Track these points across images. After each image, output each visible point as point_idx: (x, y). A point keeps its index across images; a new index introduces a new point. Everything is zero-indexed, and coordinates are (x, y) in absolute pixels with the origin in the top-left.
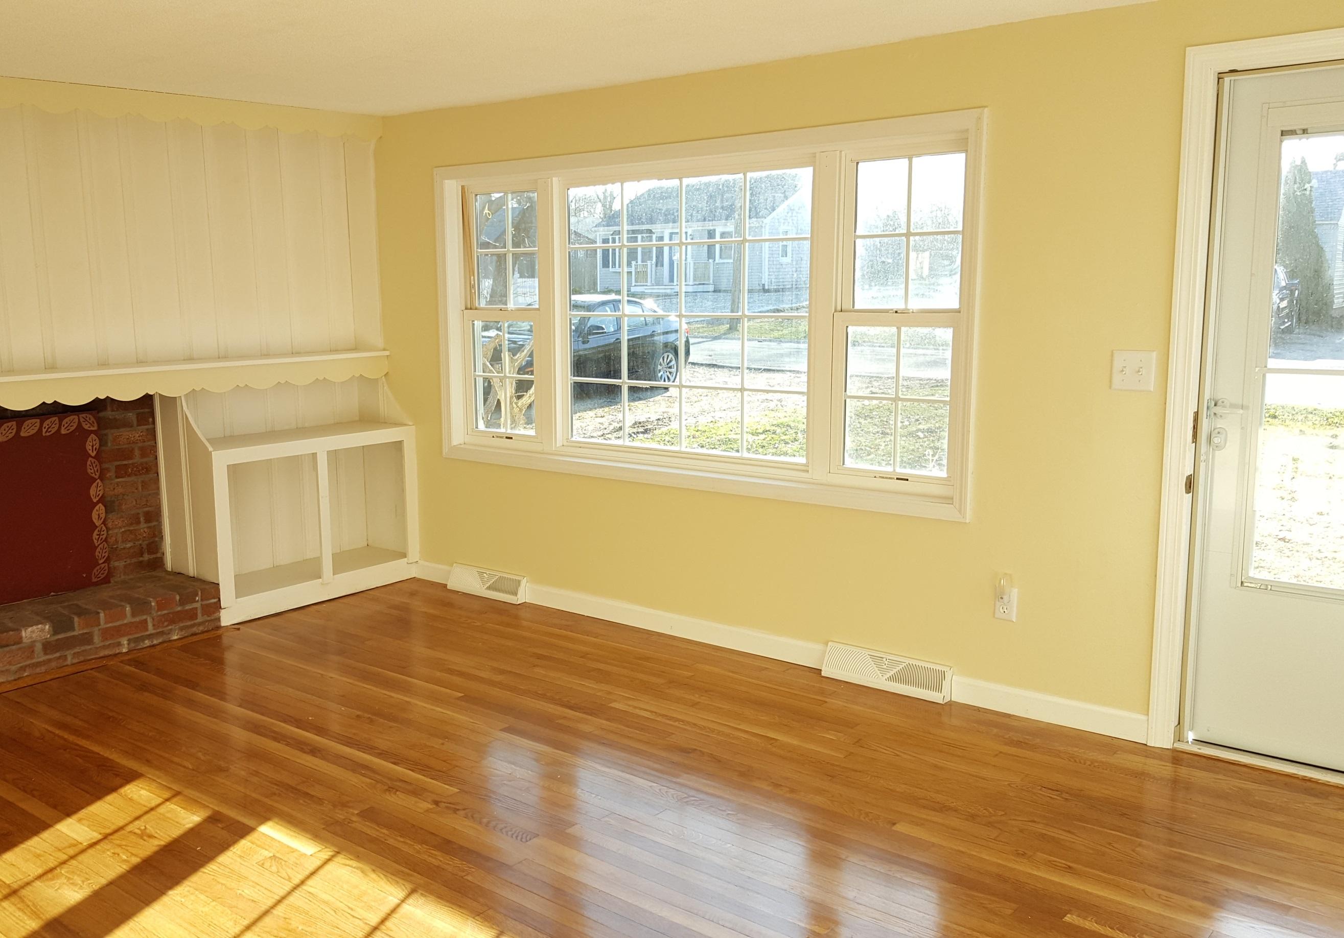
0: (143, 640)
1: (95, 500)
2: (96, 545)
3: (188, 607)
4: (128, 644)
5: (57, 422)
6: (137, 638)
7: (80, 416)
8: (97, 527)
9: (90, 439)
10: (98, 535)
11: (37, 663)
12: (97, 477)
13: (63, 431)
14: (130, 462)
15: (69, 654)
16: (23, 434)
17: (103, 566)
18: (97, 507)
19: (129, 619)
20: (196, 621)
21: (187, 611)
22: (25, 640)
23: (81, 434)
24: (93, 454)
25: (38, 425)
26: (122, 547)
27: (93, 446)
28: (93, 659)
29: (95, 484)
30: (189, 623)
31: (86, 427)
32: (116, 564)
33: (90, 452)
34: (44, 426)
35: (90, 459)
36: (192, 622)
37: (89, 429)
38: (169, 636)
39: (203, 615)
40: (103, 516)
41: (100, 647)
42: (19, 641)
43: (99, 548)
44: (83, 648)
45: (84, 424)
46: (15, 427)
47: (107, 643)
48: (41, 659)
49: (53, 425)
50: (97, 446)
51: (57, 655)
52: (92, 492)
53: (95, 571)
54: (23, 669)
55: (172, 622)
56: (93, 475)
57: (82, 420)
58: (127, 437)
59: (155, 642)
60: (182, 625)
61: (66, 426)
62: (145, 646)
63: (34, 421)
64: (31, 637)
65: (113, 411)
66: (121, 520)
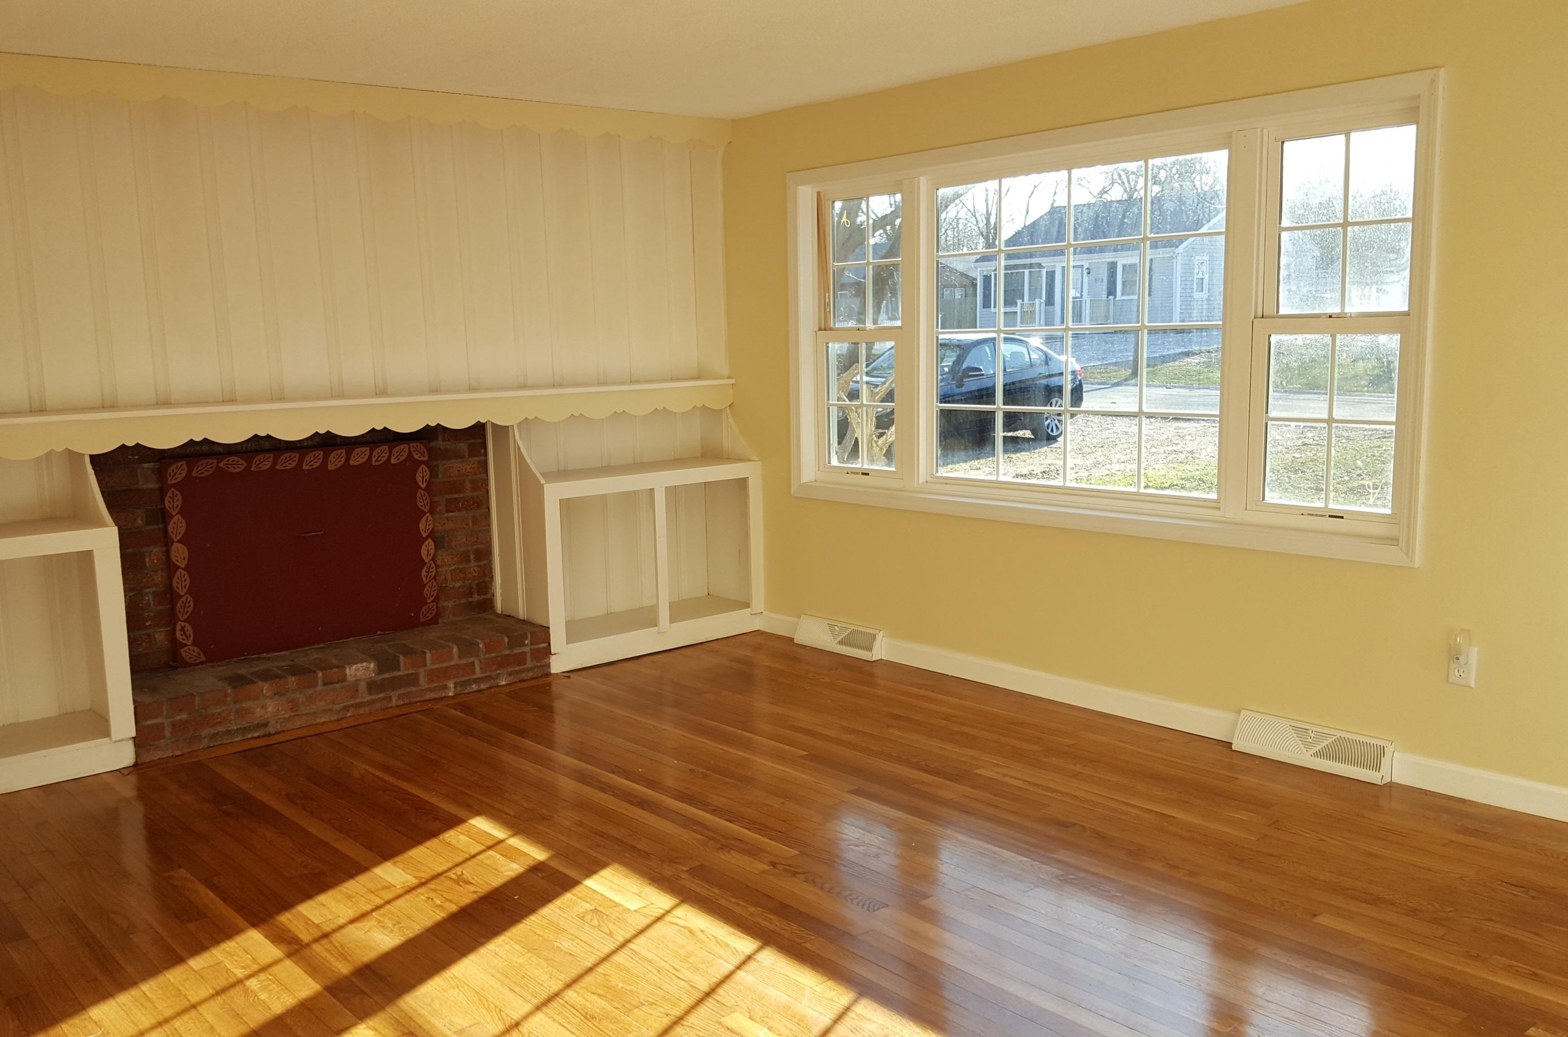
0: (470, 684)
1: (424, 535)
2: (425, 582)
3: (517, 651)
4: (455, 688)
5: (387, 451)
6: (464, 682)
7: (411, 445)
8: (426, 563)
9: (420, 470)
10: (426, 572)
11: (361, 703)
12: (426, 510)
13: (393, 461)
14: (462, 495)
15: (394, 695)
16: (352, 463)
17: (431, 605)
18: (426, 543)
19: (455, 661)
20: (525, 666)
21: (515, 655)
22: (349, 678)
23: (411, 465)
24: (423, 486)
25: (368, 453)
26: (451, 586)
27: (423, 477)
28: (418, 702)
29: (425, 518)
30: (517, 668)
31: (417, 457)
32: (445, 604)
33: (420, 483)
34: (374, 455)
35: (420, 491)
36: (521, 668)
37: (420, 459)
38: (498, 680)
39: (532, 660)
40: (432, 552)
41: (426, 689)
42: (344, 678)
43: (428, 586)
44: (408, 689)
45: (414, 454)
46: (344, 454)
47: (433, 685)
48: (365, 700)
49: (383, 455)
50: (428, 477)
51: (382, 695)
52: (422, 526)
53: (423, 610)
54: (346, 708)
55: (500, 666)
56: (423, 508)
57: (412, 449)
58: (459, 469)
59: (482, 687)
60: (510, 669)
61: (396, 455)
62: (471, 691)
63: (363, 449)
64: (355, 676)
65: (444, 440)
66: (451, 556)
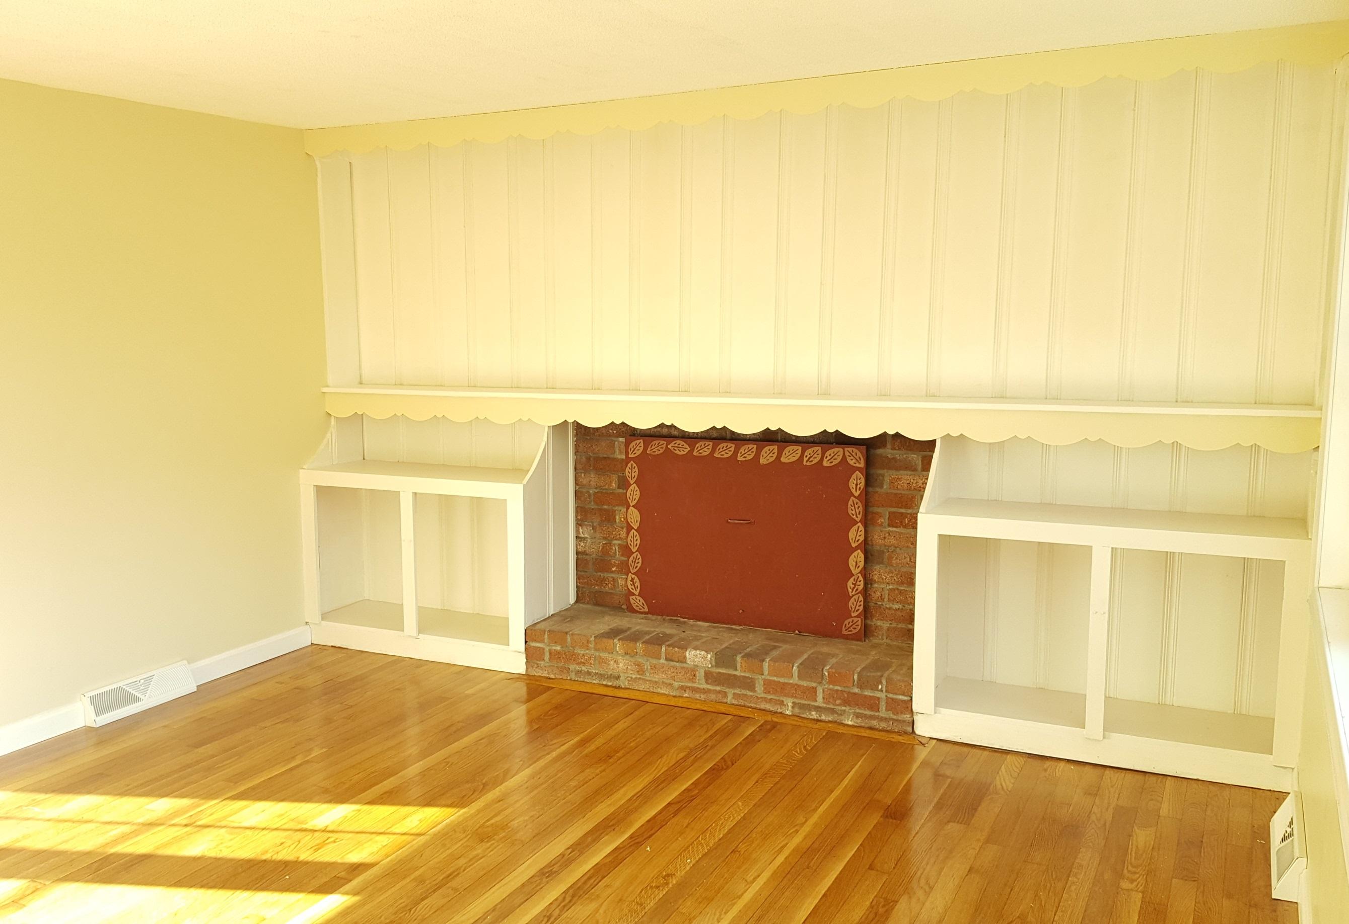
0: (810, 710)
1: (854, 545)
2: (851, 595)
3: (868, 693)
4: (792, 707)
5: (820, 452)
6: (804, 705)
7: (846, 449)
8: (853, 575)
9: (854, 476)
10: (853, 584)
11: (698, 688)
12: (858, 520)
13: (826, 463)
14: (910, 511)
15: (730, 692)
16: (783, 459)
17: (855, 620)
18: (855, 553)
19: (795, 680)
20: (877, 714)
21: (866, 696)
22: (688, 661)
23: (845, 469)
24: (857, 494)
25: (799, 452)
26: (888, 606)
27: (857, 485)
28: (751, 707)
29: (855, 527)
30: (868, 712)
31: (852, 463)
32: (879, 623)
33: (853, 491)
34: (806, 454)
35: (852, 498)
36: (872, 713)
37: (855, 465)
38: (842, 718)
39: (887, 710)
40: (862, 564)
41: (761, 698)
42: (683, 660)
43: (853, 599)
44: (744, 692)
45: (849, 459)
46: (776, 451)
47: (769, 697)
48: (701, 686)
49: (815, 455)
50: (862, 485)
51: (718, 688)
52: (852, 534)
53: (846, 622)
54: (684, 688)
55: (846, 702)
56: (854, 517)
57: (847, 454)
58: (908, 482)
59: (823, 718)
60: (858, 711)
61: (829, 457)
62: (811, 717)
63: (796, 448)
64: (694, 661)
65: (893, 449)
66: (891, 575)
